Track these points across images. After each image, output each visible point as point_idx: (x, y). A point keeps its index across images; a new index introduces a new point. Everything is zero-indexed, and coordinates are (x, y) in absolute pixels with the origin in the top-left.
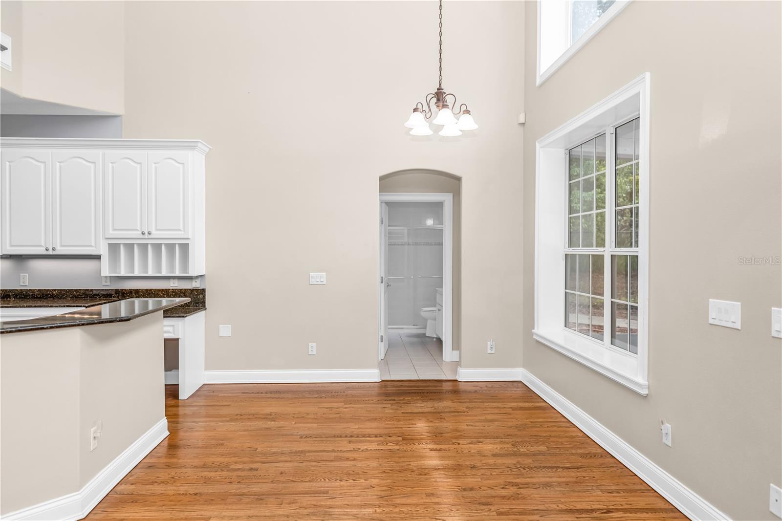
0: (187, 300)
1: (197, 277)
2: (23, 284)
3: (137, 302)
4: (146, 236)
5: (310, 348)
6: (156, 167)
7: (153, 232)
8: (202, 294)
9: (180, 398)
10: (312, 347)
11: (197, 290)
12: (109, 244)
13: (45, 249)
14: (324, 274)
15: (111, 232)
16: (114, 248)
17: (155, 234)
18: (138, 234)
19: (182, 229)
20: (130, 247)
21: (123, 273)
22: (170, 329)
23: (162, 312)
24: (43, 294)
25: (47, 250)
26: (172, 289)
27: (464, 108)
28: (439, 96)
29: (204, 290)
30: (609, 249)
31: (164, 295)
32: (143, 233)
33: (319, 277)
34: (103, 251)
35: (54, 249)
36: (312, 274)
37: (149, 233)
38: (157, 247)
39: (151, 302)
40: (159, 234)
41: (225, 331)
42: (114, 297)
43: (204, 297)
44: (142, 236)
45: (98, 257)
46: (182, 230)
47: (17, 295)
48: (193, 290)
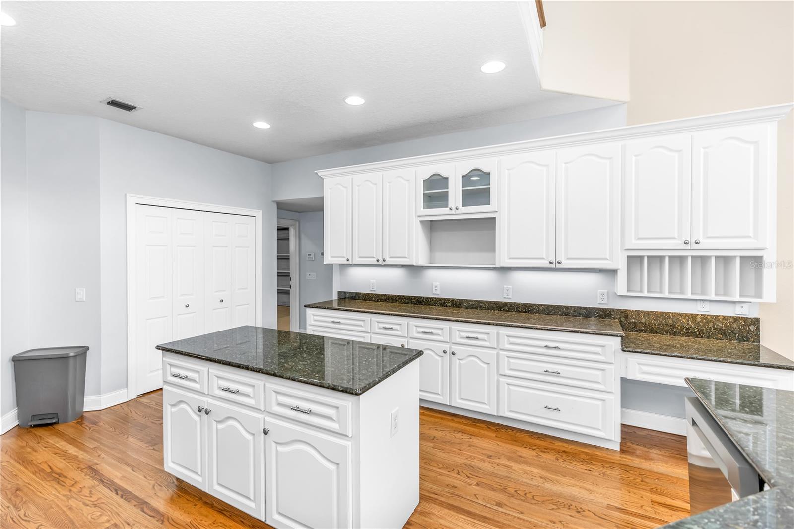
2: (506, 297)
4: (690, 246)
7: (703, 241)
8: (754, 324)
11: (745, 319)
12: (628, 256)
13: (548, 262)
16: (634, 261)
17: (705, 243)
18: (678, 243)
19: (751, 234)
20: (658, 260)
24: (528, 309)
25: (551, 263)
26: (702, 315)
29: (758, 320)
31: (688, 321)
32: (687, 243)
34: (621, 265)
35: (558, 263)
37: (696, 243)
38: (702, 261)
40: (712, 243)
42: (614, 318)
43: (758, 329)
44: (684, 246)
45: (614, 271)
46: (752, 236)
47: (501, 308)
48: (736, 319)
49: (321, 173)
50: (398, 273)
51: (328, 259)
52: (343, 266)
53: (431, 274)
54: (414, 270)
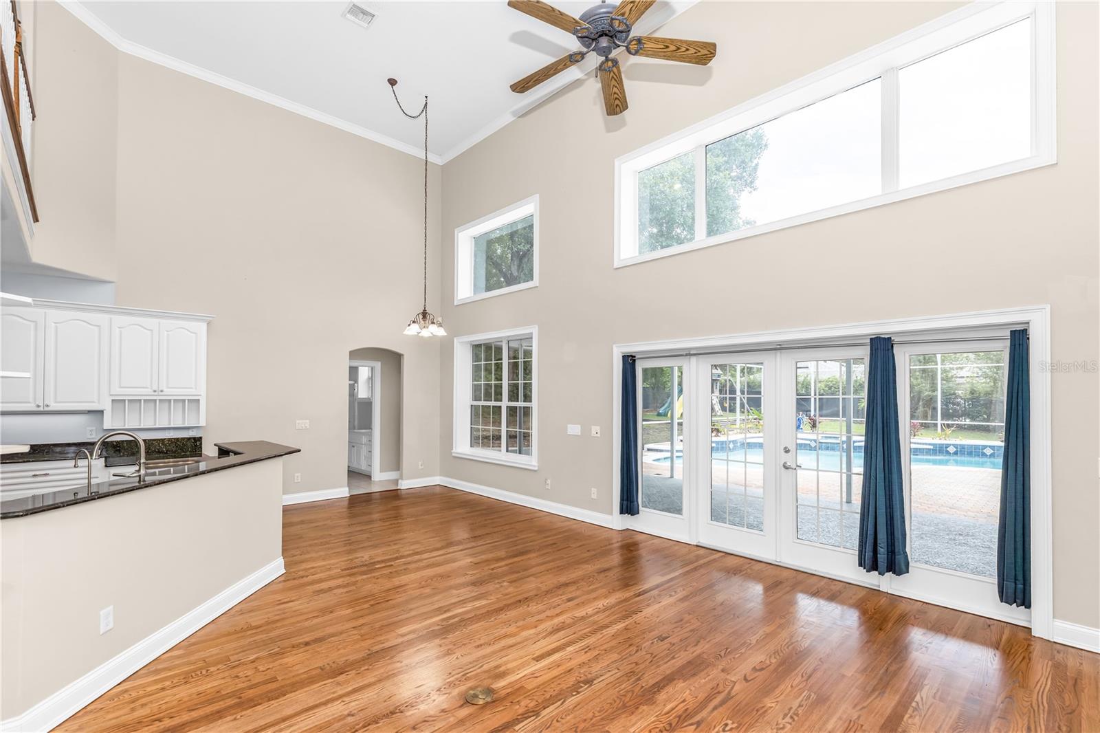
4: (156, 393)
5: (296, 478)
6: (168, 335)
7: (165, 390)
8: (199, 441)
10: (298, 477)
11: (194, 438)
12: (113, 400)
13: (35, 405)
14: (308, 421)
15: (116, 389)
16: (118, 403)
17: (167, 391)
18: (149, 391)
20: (136, 403)
21: (127, 426)
25: (38, 406)
26: (168, 438)
28: (424, 314)
29: (201, 438)
30: (505, 403)
32: (153, 391)
33: (303, 423)
34: (108, 406)
36: (298, 422)
37: (160, 391)
38: (167, 402)
40: (171, 392)
43: (201, 444)
45: (101, 412)
46: (194, 388)
48: (189, 439)
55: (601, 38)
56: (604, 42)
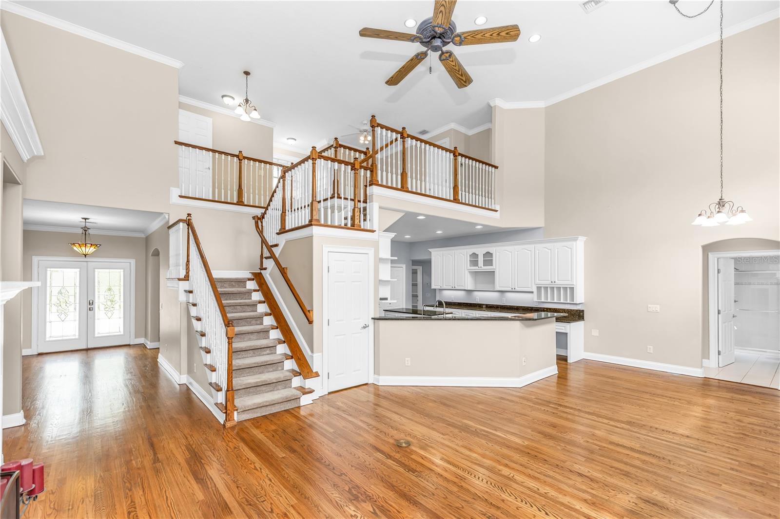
0: (566, 315)
1: (580, 304)
3: (543, 313)
4: (553, 283)
6: (558, 251)
7: (557, 281)
9: (568, 361)
11: (580, 310)
12: (537, 287)
13: (511, 288)
14: (658, 306)
15: (538, 281)
16: (539, 288)
18: (549, 282)
20: (546, 288)
21: (543, 300)
22: (564, 328)
23: (555, 318)
24: (511, 308)
26: (567, 309)
27: (740, 209)
29: (583, 311)
31: (563, 311)
32: (552, 282)
33: (653, 307)
34: (535, 290)
35: (515, 289)
36: (649, 306)
37: (555, 282)
38: (559, 289)
39: (549, 314)
40: (559, 282)
41: (595, 333)
42: (540, 311)
43: (583, 314)
44: (551, 284)
45: (532, 292)
46: (570, 280)
47: (501, 307)
48: (577, 310)
49: (430, 250)
50: (462, 293)
51: (433, 287)
52: (441, 290)
53: (476, 293)
54: (469, 292)
55: (433, 40)
56: (437, 42)
